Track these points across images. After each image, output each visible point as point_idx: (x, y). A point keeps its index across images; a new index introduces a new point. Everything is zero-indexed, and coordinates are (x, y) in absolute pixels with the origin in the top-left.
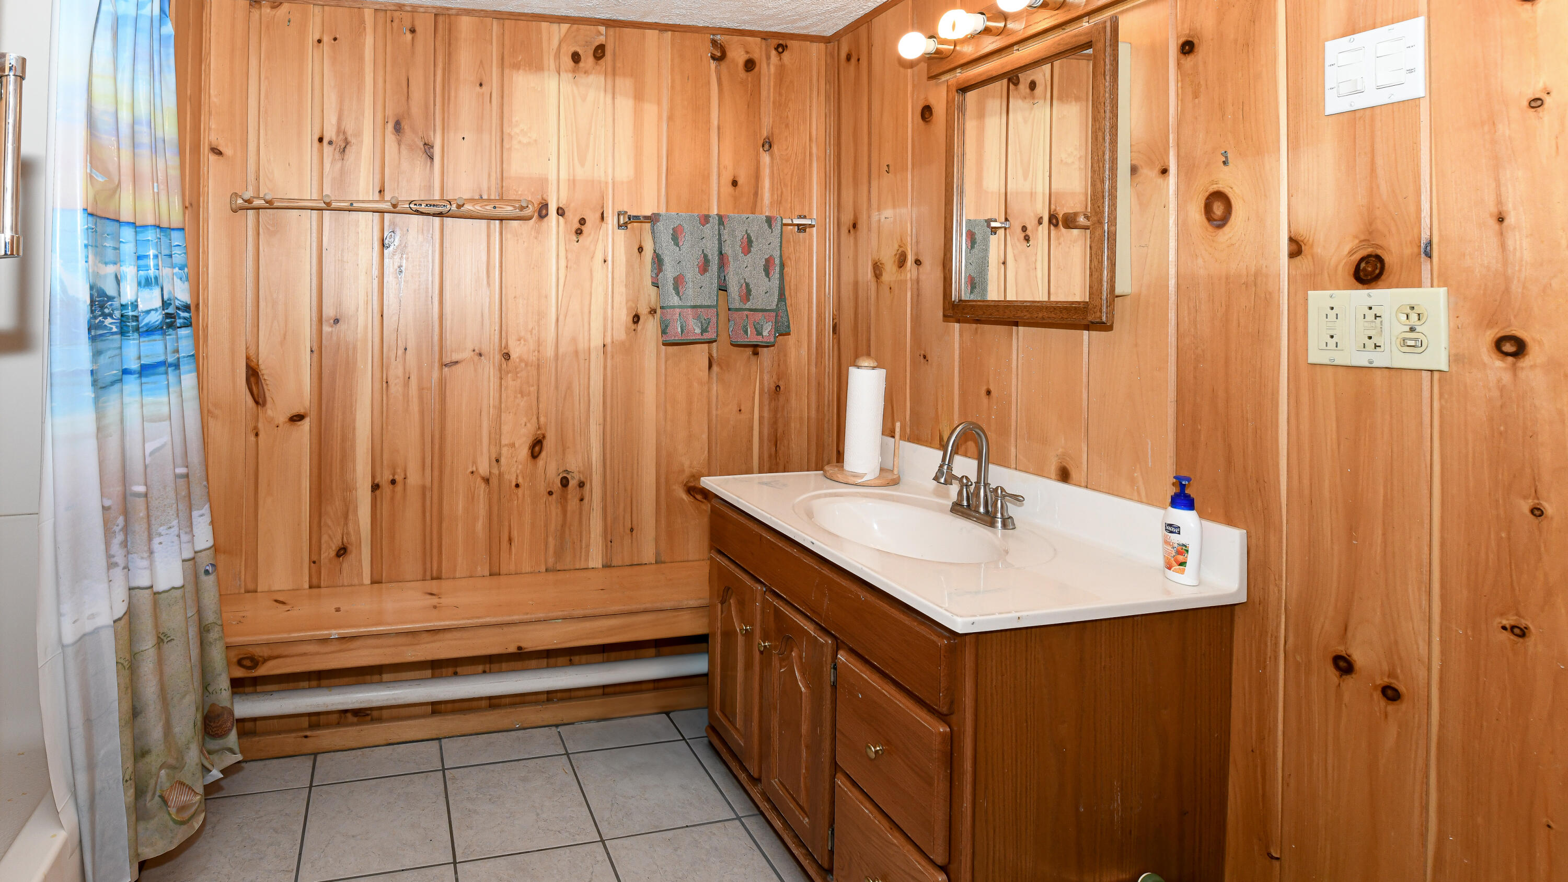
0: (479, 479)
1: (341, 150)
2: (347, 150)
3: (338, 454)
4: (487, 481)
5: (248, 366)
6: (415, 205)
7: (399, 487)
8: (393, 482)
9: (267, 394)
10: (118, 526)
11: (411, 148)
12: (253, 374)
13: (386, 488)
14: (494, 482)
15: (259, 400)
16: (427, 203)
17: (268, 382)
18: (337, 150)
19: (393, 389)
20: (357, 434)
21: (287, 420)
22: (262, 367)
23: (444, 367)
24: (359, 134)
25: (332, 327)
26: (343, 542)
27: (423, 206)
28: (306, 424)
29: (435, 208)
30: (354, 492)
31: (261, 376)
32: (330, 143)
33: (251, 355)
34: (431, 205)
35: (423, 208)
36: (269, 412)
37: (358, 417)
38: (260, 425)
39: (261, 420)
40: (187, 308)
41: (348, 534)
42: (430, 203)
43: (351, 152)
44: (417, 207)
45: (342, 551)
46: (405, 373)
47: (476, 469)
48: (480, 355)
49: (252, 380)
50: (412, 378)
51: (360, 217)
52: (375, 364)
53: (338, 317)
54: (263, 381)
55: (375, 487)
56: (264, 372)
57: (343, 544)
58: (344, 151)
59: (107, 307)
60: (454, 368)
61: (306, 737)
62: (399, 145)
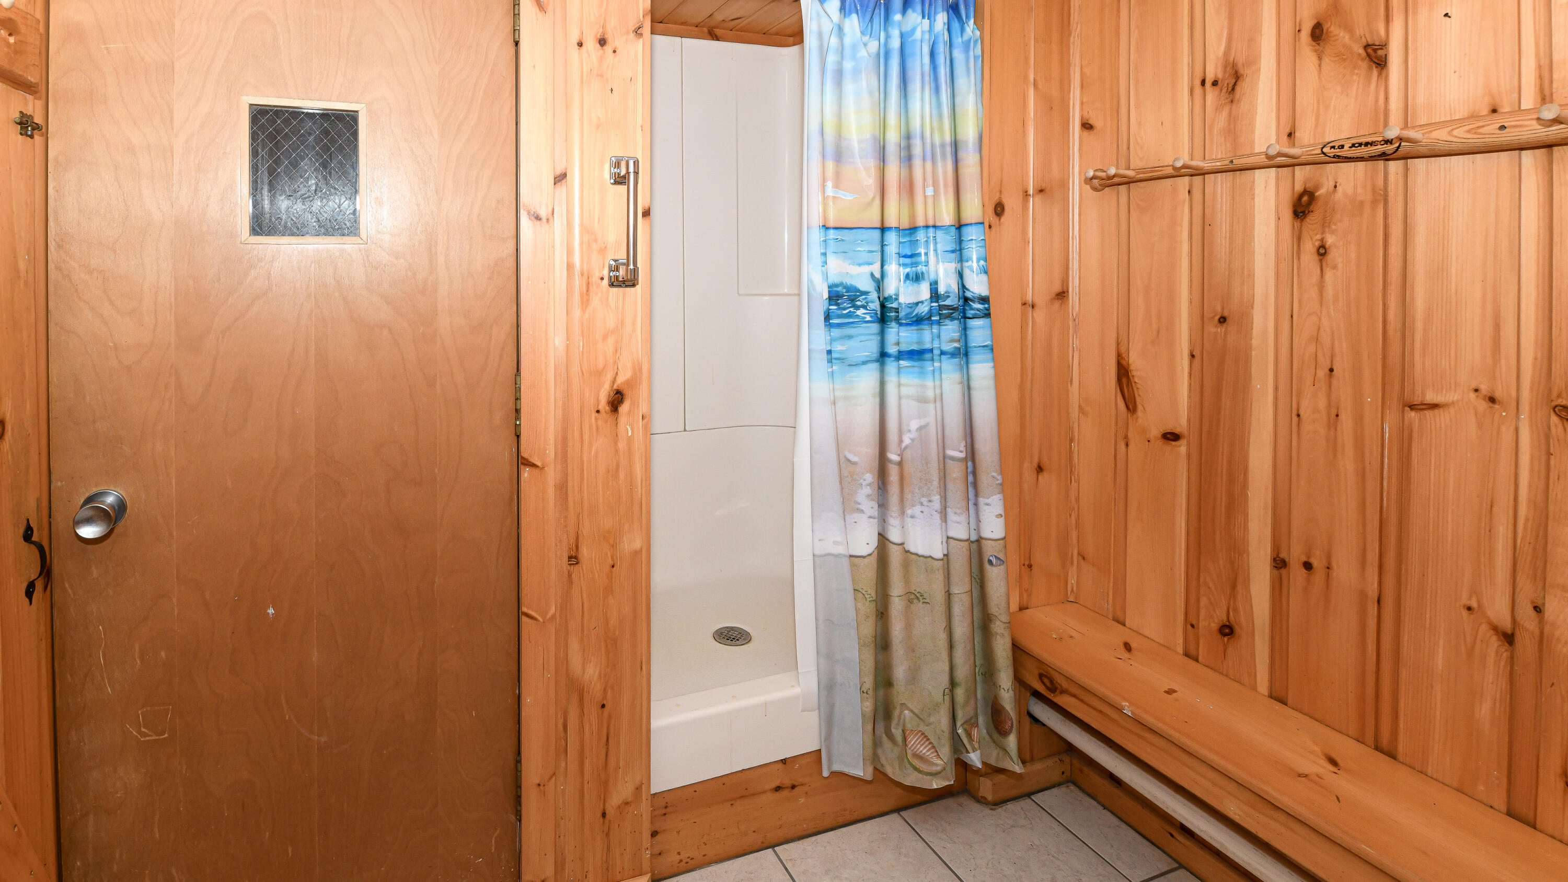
0: (1484, 628)
1: (1230, 89)
2: (1238, 88)
3: (1224, 499)
4: (1509, 638)
5: (1119, 364)
6: (1333, 147)
7: (1319, 576)
8: (1308, 566)
9: (1138, 400)
10: (864, 480)
11: (1341, 58)
12: (1123, 373)
13: (1297, 573)
14: (1526, 645)
15: (1131, 406)
16: (1354, 141)
17: (1139, 386)
18: (1224, 90)
19: (1307, 427)
20: (1250, 479)
21: (1160, 436)
22: (1132, 367)
23: (1407, 409)
24: (1253, 60)
25: (1216, 327)
26: (1228, 617)
27: (1346, 148)
28: (1182, 448)
29: (1370, 148)
30: (1245, 556)
31: (1131, 378)
32: (1215, 83)
33: (1123, 352)
34: (1360, 145)
35: (1346, 152)
36: (1140, 421)
37: (1251, 455)
38: (1130, 435)
39: (1131, 429)
40: (984, 300)
41: (1236, 610)
42: (1360, 141)
43: (1244, 87)
44: (1338, 152)
45: (1227, 630)
46: (1329, 406)
47: (1480, 606)
48: (1492, 400)
49: (1124, 380)
50: (1343, 417)
51: (1256, 177)
52: (1282, 387)
53: (1226, 314)
54: (1133, 384)
55: (1279, 563)
56: (1134, 373)
57: (1229, 622)
58: (1233, 89)
59: (859, 300)
60: (1428, 413)
61: (1172, 835)
62: (1320, 58)
